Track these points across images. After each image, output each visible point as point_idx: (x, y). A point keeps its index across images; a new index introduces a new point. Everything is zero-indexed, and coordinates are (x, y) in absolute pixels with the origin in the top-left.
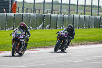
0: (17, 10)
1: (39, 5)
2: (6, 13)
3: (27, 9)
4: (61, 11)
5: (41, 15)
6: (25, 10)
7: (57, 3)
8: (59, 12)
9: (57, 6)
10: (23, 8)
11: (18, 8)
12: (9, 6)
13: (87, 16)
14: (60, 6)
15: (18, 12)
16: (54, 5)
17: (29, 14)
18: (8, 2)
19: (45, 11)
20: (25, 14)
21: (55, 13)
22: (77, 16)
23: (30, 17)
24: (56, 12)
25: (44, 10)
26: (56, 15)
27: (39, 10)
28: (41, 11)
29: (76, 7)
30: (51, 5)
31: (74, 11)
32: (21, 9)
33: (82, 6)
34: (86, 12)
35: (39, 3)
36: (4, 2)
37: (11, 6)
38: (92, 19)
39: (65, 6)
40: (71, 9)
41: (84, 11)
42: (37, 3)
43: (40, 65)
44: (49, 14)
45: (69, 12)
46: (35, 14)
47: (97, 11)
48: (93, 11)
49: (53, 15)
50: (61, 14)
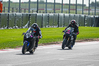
0: (3, 10)
1: (24, 5)
3: (13, 9)
5: (27, 14)
6: (11, 9)
7: (42, 3)
8: (45, 11)
9: (42, 5)
10: (9, 8)
11: (4, 8)
13: (72, 15)
14: (45, 5)
15: (4, 11)
16: (39, 5)
19: (31, 10)
21: (40, 12)
22: (62, 14)
23: (16, 17)
24: (41, 11)
25: (29, 9)
26: (41, 14)
27: (25, 10)
28: (27, 11)
29: (61, 6)
30: (36, 5)
31: (59, 9)
33: (67, 4)
34: (70, 11)
38: (77, 17)
41: (69, 10)
42: (22, 3)
44: (34, 13)
45: (54, 11)
46: (21, 14)
47: (82, 9)
48: (77, 9)
49: (38, 14)
50: (46, 13)
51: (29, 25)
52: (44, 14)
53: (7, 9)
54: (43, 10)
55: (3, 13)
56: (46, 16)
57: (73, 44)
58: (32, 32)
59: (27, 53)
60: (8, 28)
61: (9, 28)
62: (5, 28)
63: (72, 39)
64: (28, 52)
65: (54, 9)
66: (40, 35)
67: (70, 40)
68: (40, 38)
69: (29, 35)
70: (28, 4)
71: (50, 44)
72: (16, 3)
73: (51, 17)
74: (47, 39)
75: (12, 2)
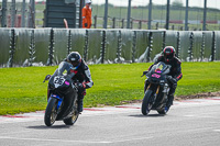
0: (93, 22)
1: (139, 11)
2: (68, 29)
3: (114, 20)
4: (187, 24)
5: (144, 33)
6: (110, 20)
7: (178, 7)
8: (183, 25)
9: (178, 12)
10: (105, 18)
11: (95, 18)
12: (74, 13)
14: (184, 12)
16: (171, 12)
17: (117, 29)
18: (73, 6)
19: (153, 23)
20: (109, 30)
21: (173, 29)
23: (120, 37)
24: (176, 25)
25: (150, 21)
26: (175, 32)
27: (140, 22)
28: (145, 24)
30: (165, 12)
31: (216, 22)
32: (102, 19)
35: (140, 7)
36: (65, 6)
37: (80, 14)
39: (196, 13)
40: (207, 20)
42: (135, 7)
43: (141, 138)
44: (160, 30)
45: (204, 26)
49: (169, 32)
50: (187, 29)
51: (148, 55)
52: (182, 33)
53: (100, 20)
54: (181, 22)
55: (92, 29)
56: (185, 36)
57: (169, 103)
58: (68, 73)
59: (57, 123)
60: (102, 61)
61: (106, 62)
62: (97, 61)
63: (166, 90)
64: (61, 123)
65: (204, 22)
66: (88, 80)
67: (161, 94)
68: (88, 87)
69: (60, 81)
70: (147, 11)
71: (195, 97)
72: (121, 8)
73: (198, 38)
74: (189, 87)
75: (112, 6)
